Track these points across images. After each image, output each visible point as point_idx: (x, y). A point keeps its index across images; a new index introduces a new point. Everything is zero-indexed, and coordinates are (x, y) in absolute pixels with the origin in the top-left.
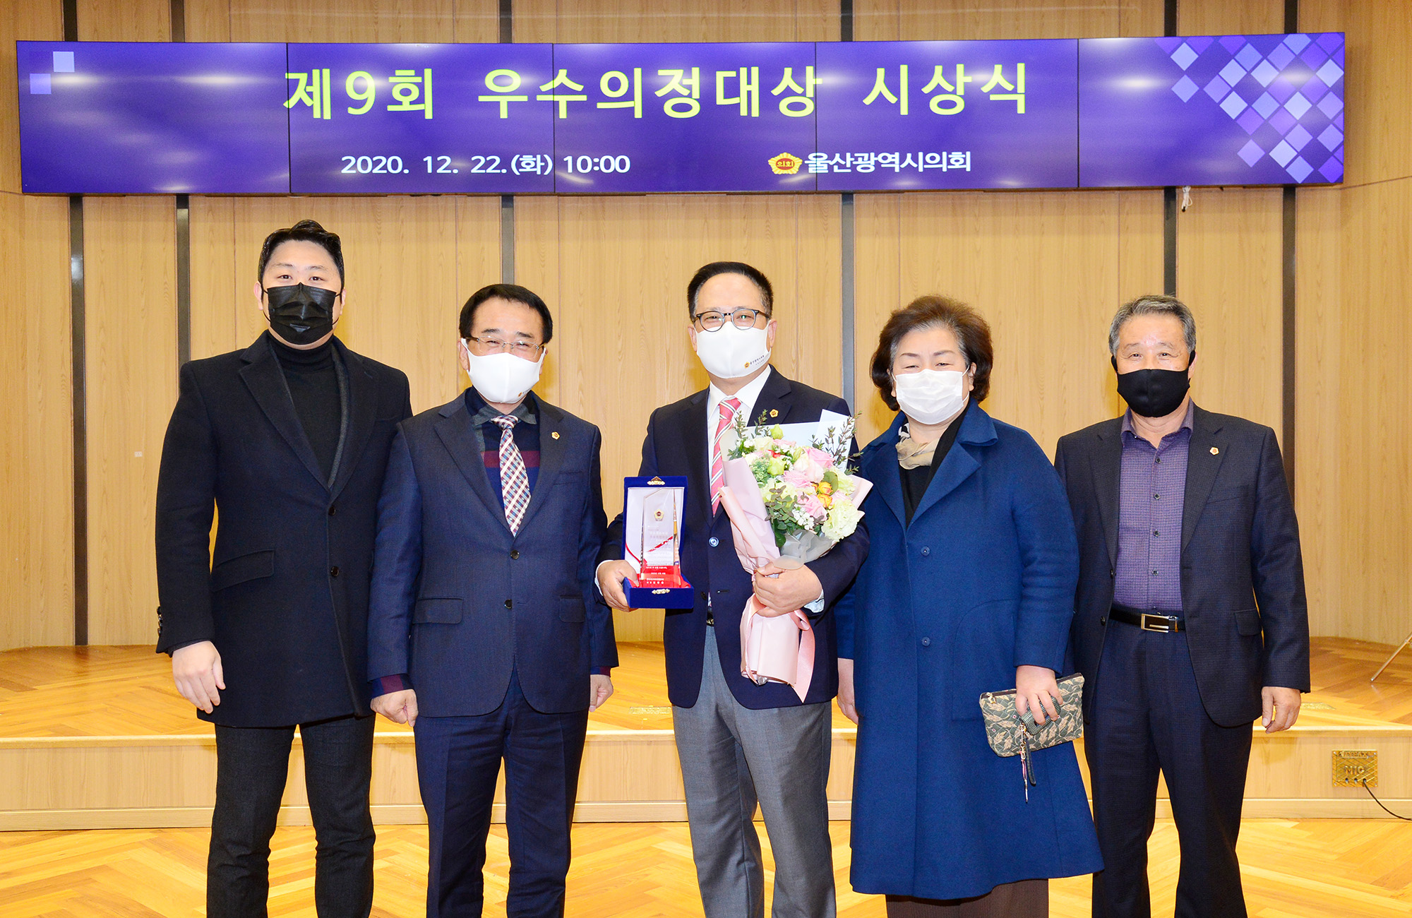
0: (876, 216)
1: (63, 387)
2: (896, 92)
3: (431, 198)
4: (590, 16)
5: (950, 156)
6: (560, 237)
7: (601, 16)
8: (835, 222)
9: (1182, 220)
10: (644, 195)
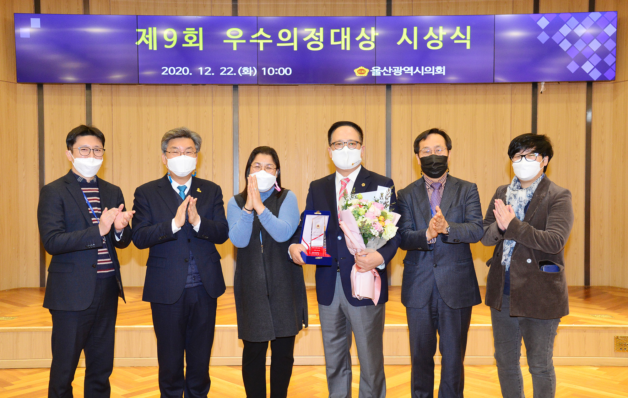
0: (401, 95)
1: (35, 170)
2: (412, 39)
3: (201, 86)
4: (273, 3)
5: (436, 68)
6: (259, 104)
7: (278, 3)
8: (383, 98)
9: (540, 97)
10: (298, 85)
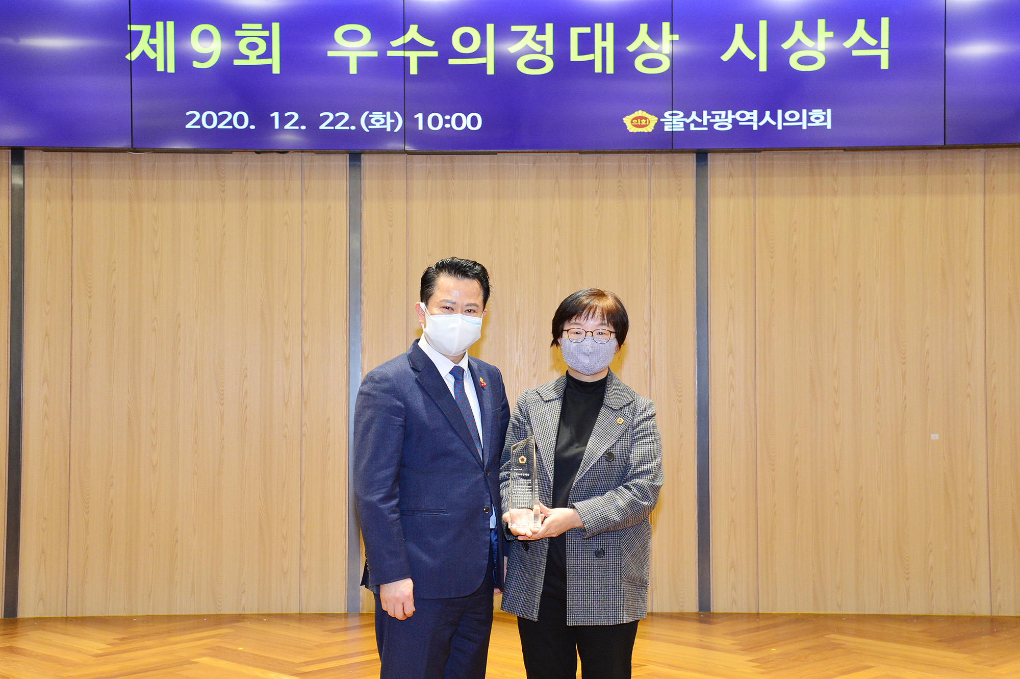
0: (731, 176)
2: (755, 49)
3: (276, 155)
5: (810, 114)
6: (408, 197)
8: (689, 183)
10: (495, 153)
